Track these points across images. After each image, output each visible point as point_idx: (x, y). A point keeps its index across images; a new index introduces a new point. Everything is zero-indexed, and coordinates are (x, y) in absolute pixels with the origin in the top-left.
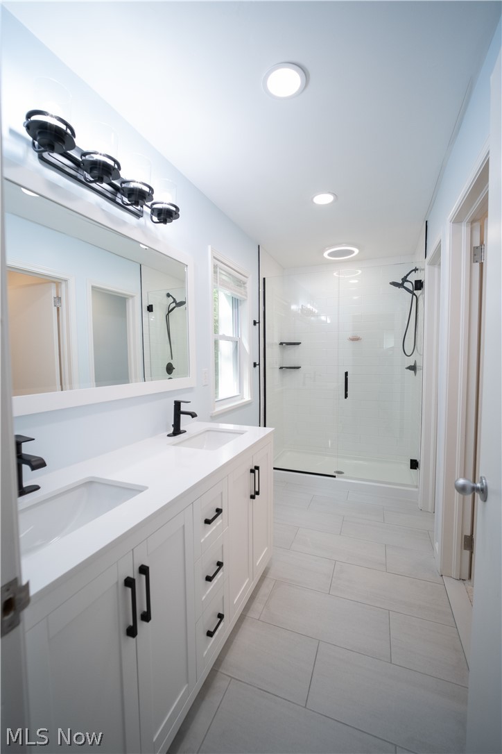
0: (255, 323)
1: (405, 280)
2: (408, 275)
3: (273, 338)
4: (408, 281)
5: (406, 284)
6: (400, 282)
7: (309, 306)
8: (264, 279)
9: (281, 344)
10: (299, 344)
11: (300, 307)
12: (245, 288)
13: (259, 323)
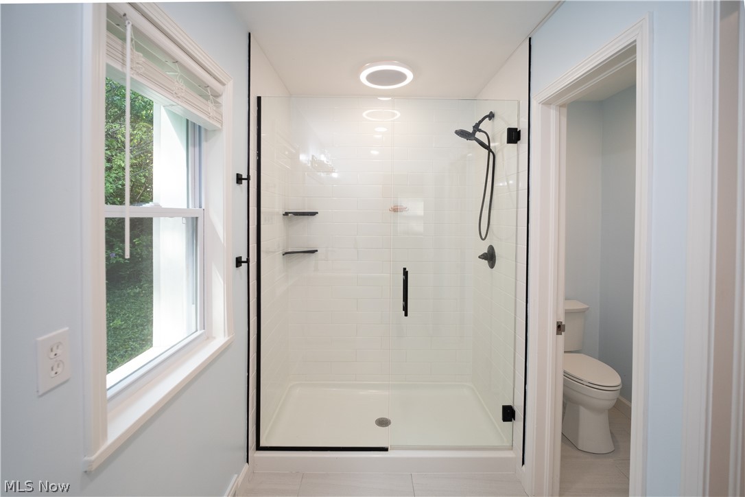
0: (239, 179)
1: (477, 128)
2: (480, 122)
3: (273, 204)
4: (480, 131)
5: (478, 135)
6: (471, 130)
7: (323, 158)
8: (259, 99)
9: (286, 214)
10: (314, 214)
11: (311, 159)
12: (217, 105)
13: (248, 179)
